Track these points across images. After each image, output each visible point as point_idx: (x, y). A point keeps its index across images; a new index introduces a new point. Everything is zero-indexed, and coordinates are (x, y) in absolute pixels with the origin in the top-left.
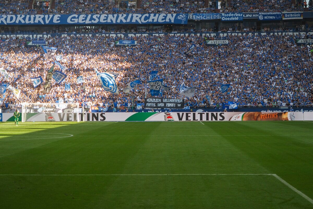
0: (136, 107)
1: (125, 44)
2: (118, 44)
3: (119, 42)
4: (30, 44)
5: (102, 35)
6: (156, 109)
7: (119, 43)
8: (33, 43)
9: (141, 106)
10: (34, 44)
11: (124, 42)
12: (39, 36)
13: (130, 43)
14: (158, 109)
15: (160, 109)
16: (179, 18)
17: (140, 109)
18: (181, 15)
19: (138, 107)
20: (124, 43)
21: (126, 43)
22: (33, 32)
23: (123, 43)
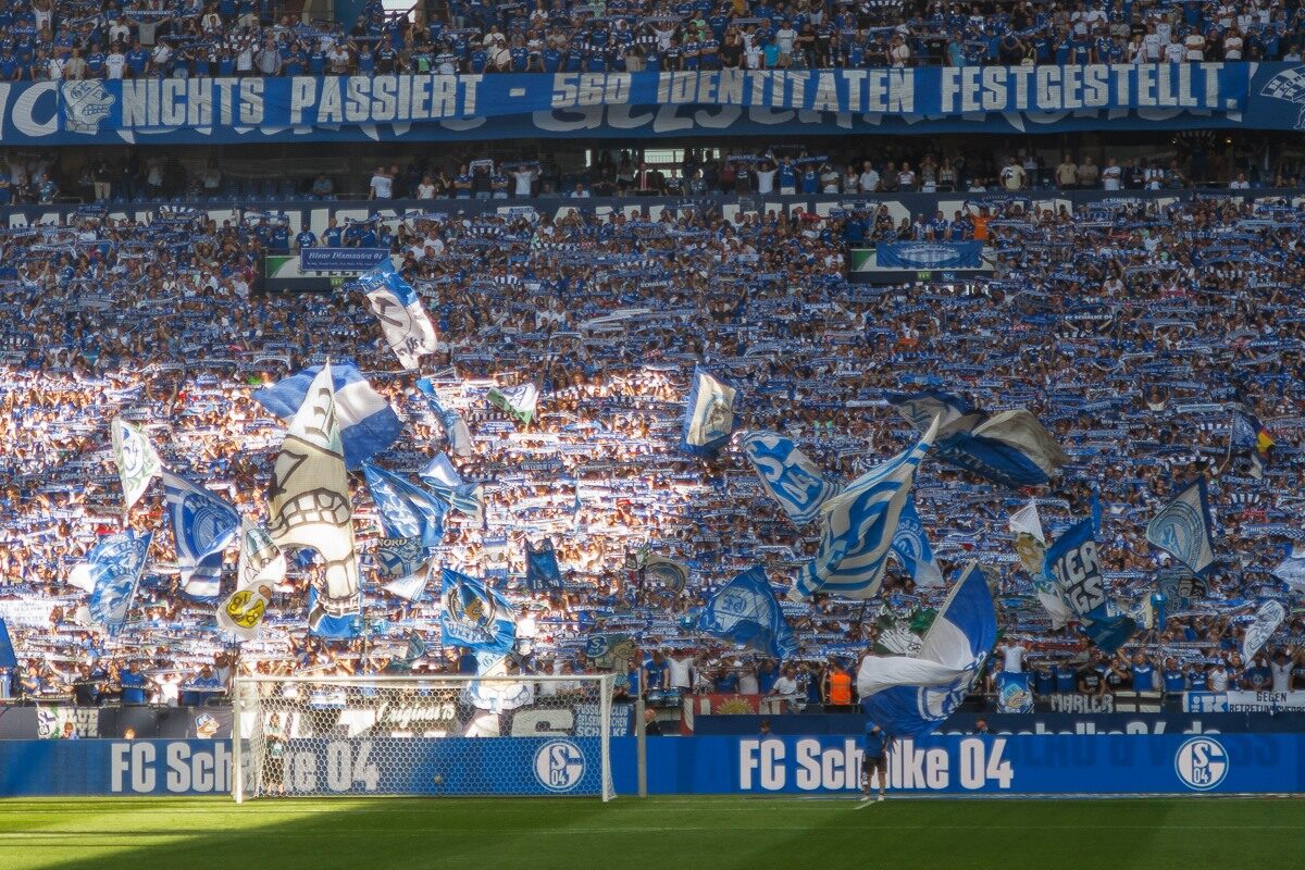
0: (997, 698)
1: (919, 265)
2: (871, 264)
3: (874, 258)
4: (290, 268)
5: (762, 211)
6: (1131, 708)
7: (879, 263)
8: (305, 266)
9: (1029, 693)
10: (312, 274)
11: (911, 253)
12: (342, 216)
13: (952, 263)
14: (1145, 708)
15: (1156, 709)
16: (1278, 94)
17: (1022, 708)
18: (1289, 74)
19: (1009, 693)
20: (913, 258)
21: (925, 258)
22: (304, 193)
23: (906, 263)
